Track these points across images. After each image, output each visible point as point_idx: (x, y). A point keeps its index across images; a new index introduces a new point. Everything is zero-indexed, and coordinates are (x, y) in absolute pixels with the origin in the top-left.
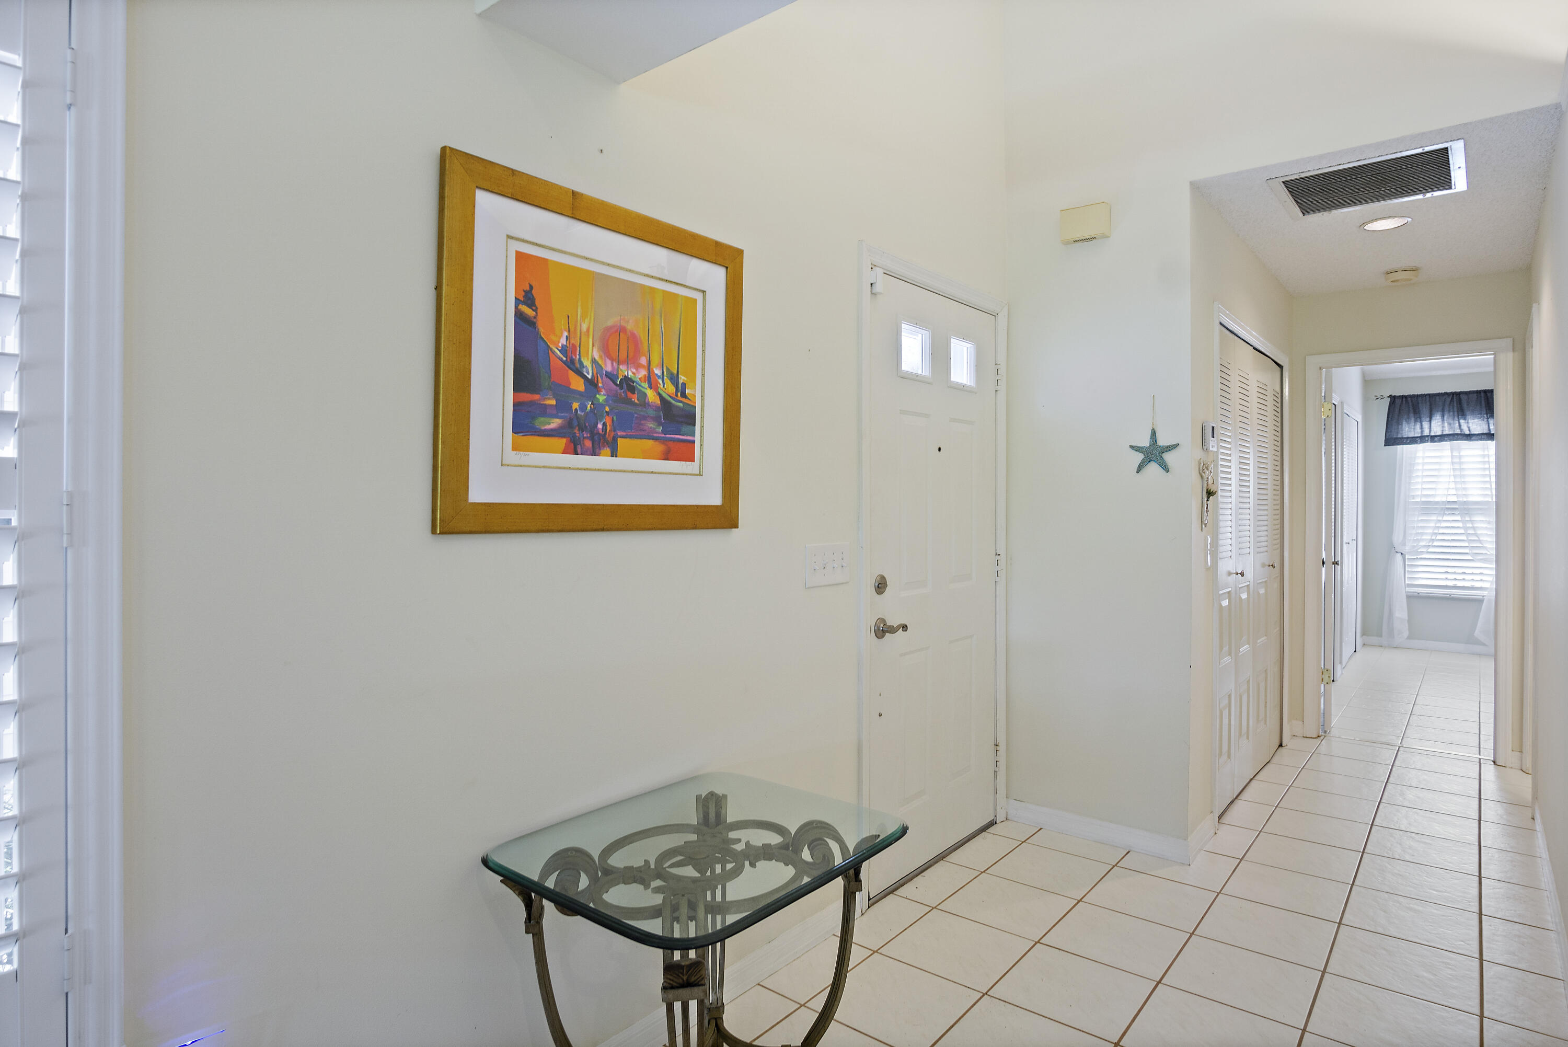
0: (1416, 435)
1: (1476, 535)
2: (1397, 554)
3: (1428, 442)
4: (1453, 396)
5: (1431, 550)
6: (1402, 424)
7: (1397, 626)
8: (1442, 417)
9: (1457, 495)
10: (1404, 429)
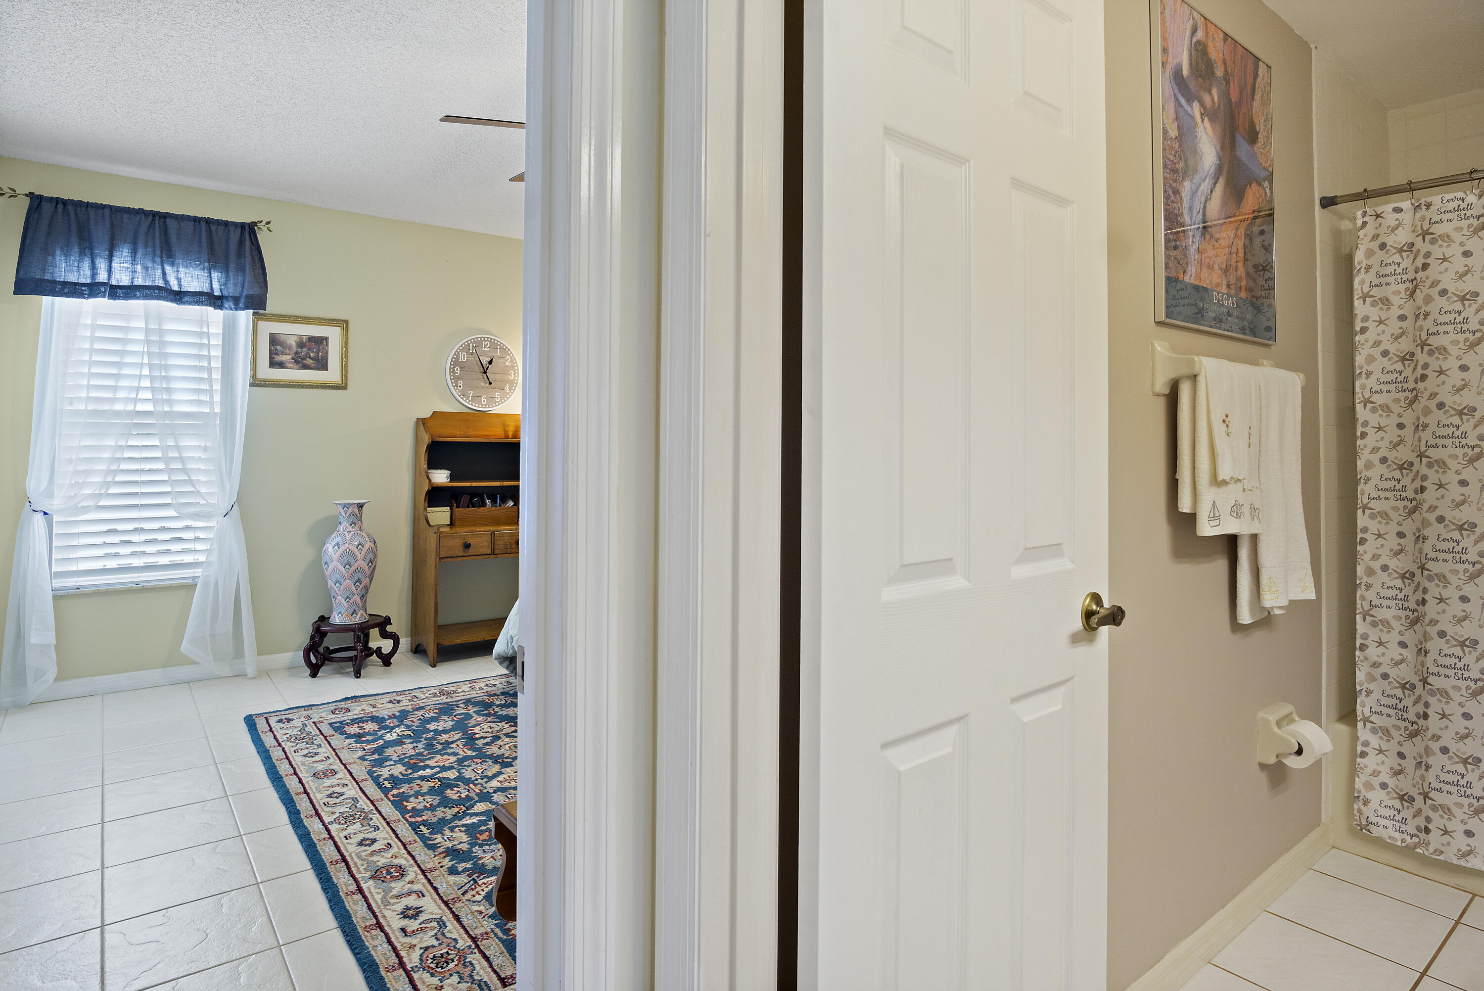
0: (82, 280)
1: (185, 470)
2: (36, 514)
3: (104, 297)
4: (153, 221)
6: (53, 255)
7: (32, 660)
8: (131, 254)
9: (154, 401)
10: (57, 265)
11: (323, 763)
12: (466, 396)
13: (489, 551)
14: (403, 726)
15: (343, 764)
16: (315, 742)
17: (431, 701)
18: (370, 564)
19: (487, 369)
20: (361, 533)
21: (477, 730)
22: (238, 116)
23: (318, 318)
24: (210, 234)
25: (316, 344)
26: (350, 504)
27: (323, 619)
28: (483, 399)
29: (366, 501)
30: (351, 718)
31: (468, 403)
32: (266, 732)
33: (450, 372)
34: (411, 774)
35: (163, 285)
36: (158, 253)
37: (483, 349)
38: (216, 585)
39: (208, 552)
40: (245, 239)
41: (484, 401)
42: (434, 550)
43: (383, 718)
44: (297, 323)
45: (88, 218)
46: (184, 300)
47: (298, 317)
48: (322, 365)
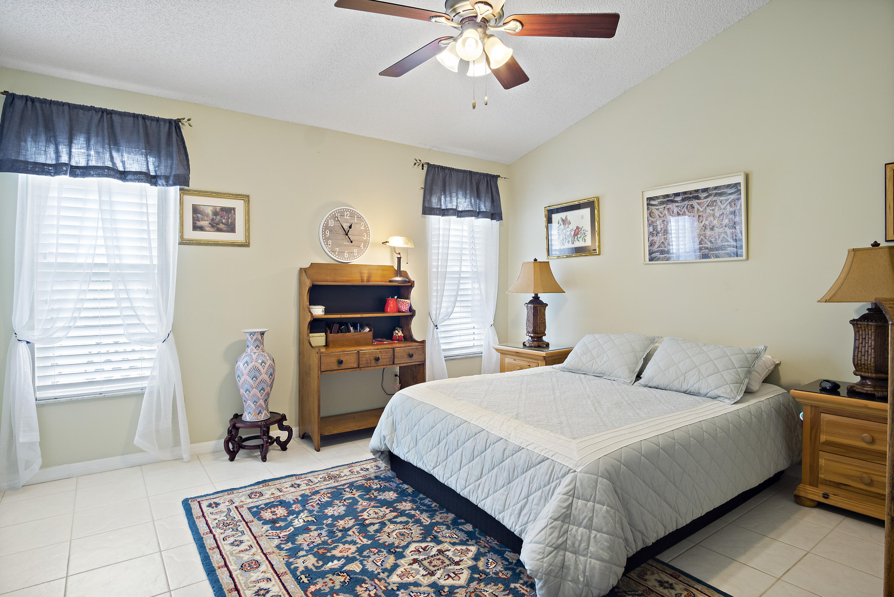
0: (49, 162)
1: (132, 308)
2: (20, 343)
3: (65, 174)
4: (102, 116)
5: (72, 333)
6: (25, 141)
7: (22, 455)
8: (86, 142)
9: (108, 256)
10: (29, 149)
11: (247, 553)
12: (333, 252)
13: (355, 366)
14: (306, 512)
15: (264, 554)
16: (239, 529)
17: (323, 485)
18: (271, 376)
19: (348, 232)
20: (263, 353)
21: (365, 515)
22: (164, 25)
23: (228, 193)
24: (146, 127)
25: (226, 213)
26: (255, 333)
27: (237, 417)
28: (345, 254)
29: (266, 330)
30: (265, 502)
31: (335, 257)
32: (200, 517)
33: (323, 234)
34: (322, 566)
35: (111, 166)
36: (107, 141)
37: (345, 217)
38: (159, 393)
39: (153, 368)
40: (172, 132)
41: (346, 255)
42: (317, 366)
43: (289, 502)
44: (212, 197)
45: (52, 113)
46: (127, 178)
47: (212, 192)
48: (232, 229)
